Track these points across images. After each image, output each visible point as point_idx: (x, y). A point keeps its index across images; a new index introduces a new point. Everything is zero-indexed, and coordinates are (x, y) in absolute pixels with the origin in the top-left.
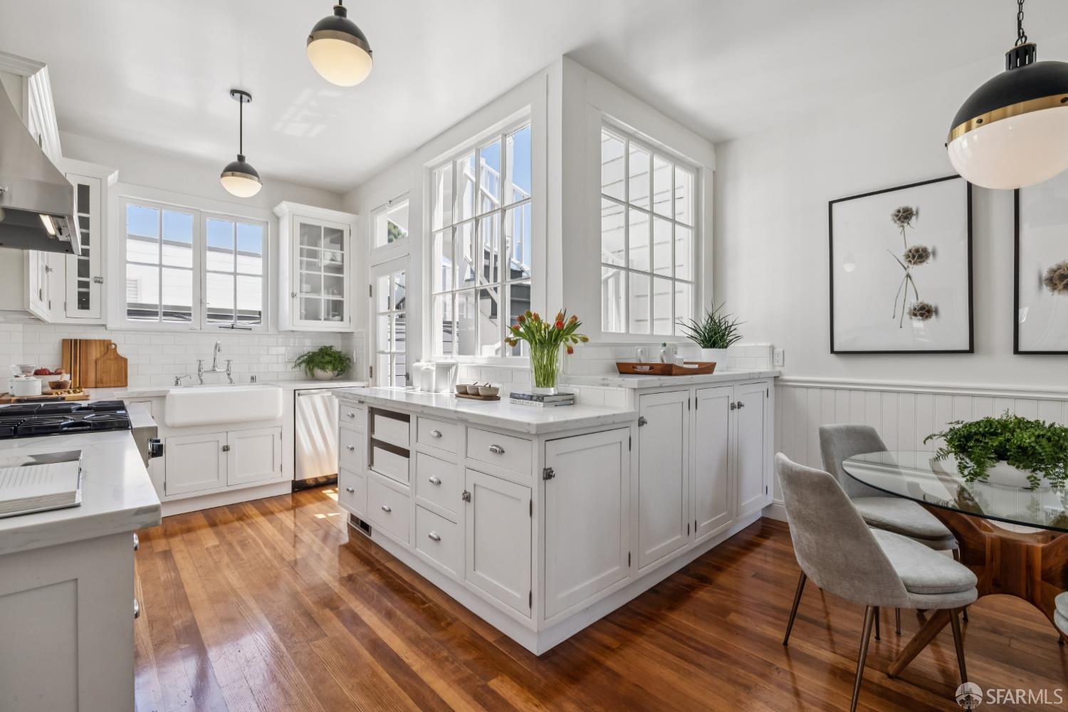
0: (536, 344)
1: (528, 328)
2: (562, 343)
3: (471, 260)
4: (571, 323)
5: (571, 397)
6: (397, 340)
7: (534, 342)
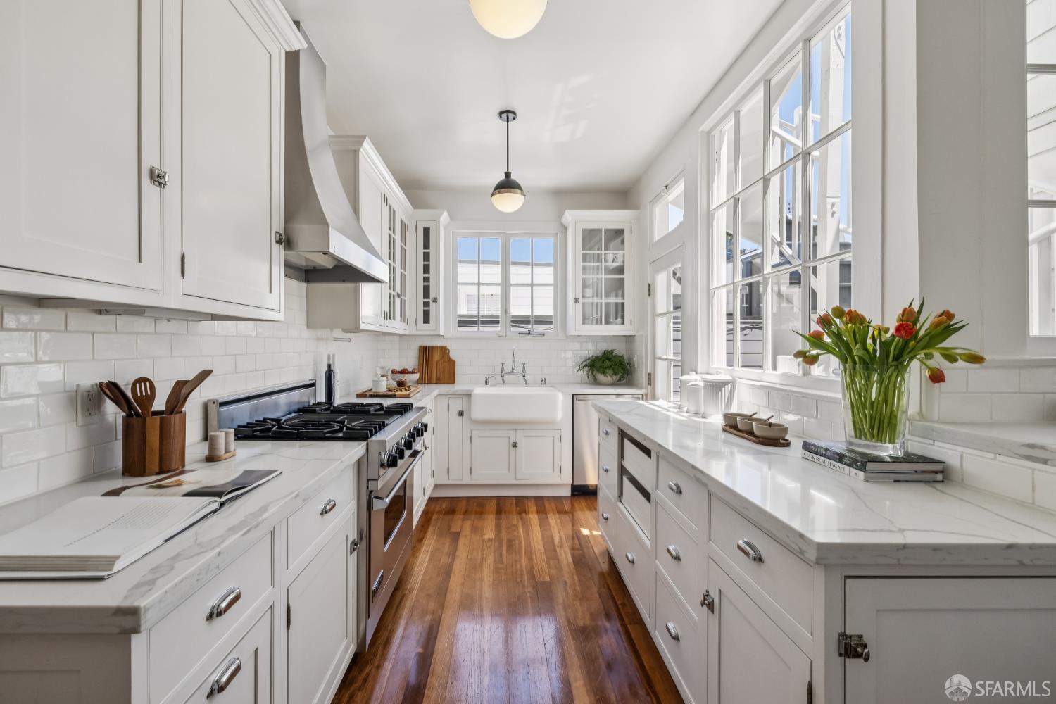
0: (854, 362)
1: (837, 336)
2: (915, 364)
3: (779, 239)
4: (936, 325)
5: (938, 467)
6: (675, 340)
7: (849, 360)
